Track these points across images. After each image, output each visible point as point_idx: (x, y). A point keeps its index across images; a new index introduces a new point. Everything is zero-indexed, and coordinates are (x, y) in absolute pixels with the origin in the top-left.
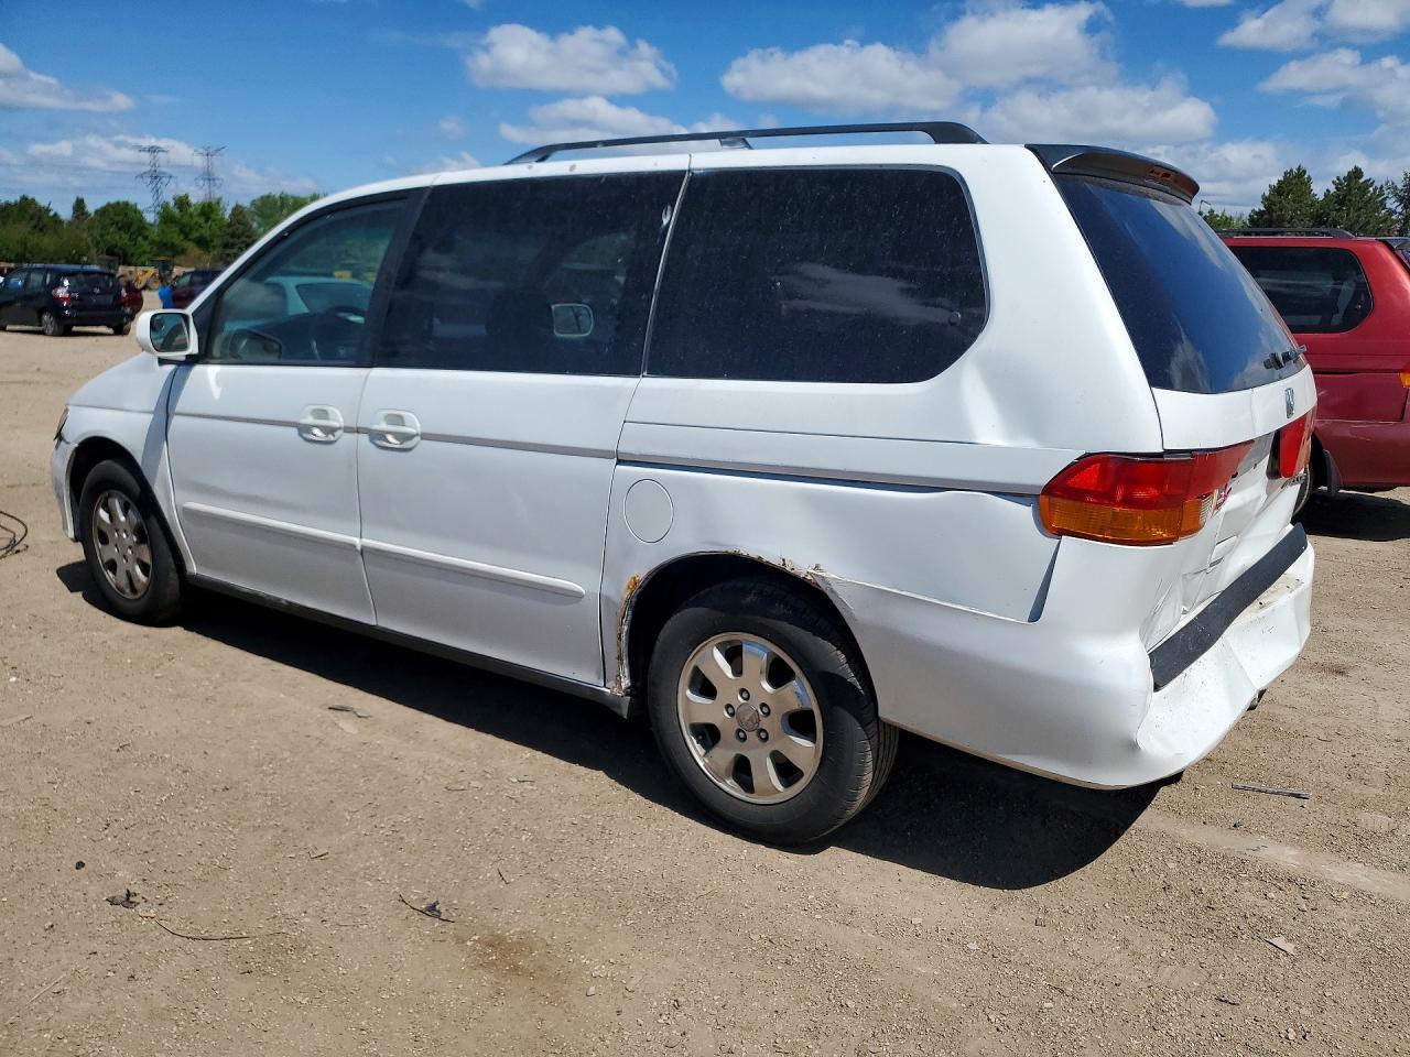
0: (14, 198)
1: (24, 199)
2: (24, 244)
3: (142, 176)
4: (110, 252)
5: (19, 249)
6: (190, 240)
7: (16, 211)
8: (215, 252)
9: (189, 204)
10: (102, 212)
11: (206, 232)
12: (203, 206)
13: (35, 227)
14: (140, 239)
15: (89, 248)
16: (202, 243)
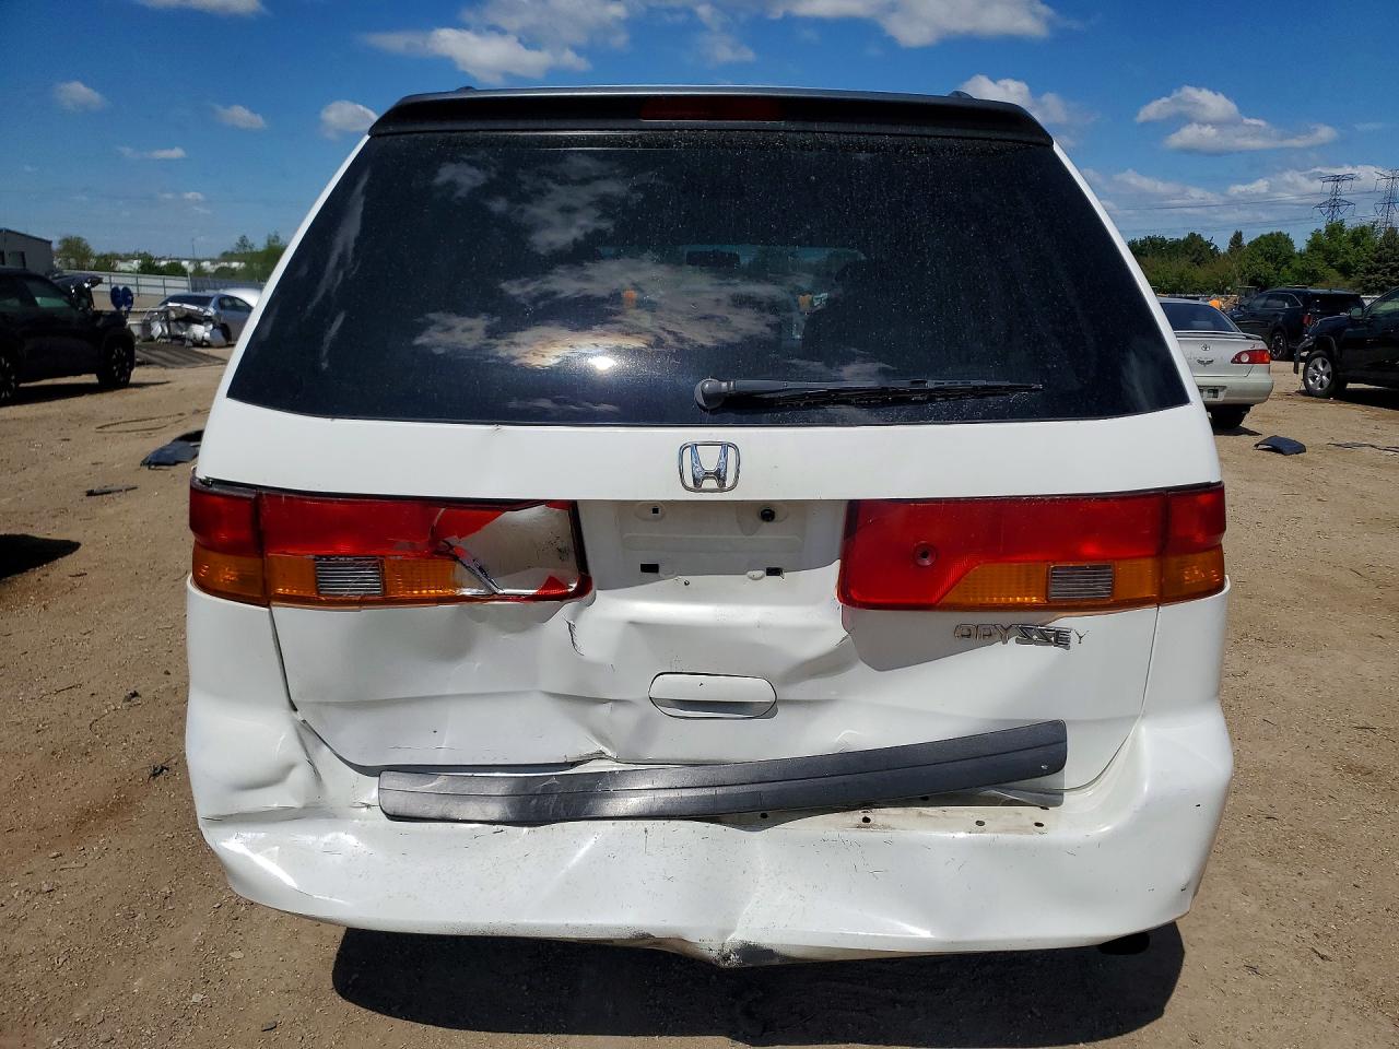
0: (1182, 236)
1: (1192, 235)
2: (1181, 276)
3: (1319, 206)
4: (1253, 282)
5: (1175, 280)
6: (1333, 267)
7: (1182, 246)
8: (1356, 278)
9: (1342, 231)
10: (1255, 244)
11: (1351, 259)
12: (1355, 232)
13: (1194, 261)
14: (1284, 268)
15: (1235, 278)
16: (1345, 270)
